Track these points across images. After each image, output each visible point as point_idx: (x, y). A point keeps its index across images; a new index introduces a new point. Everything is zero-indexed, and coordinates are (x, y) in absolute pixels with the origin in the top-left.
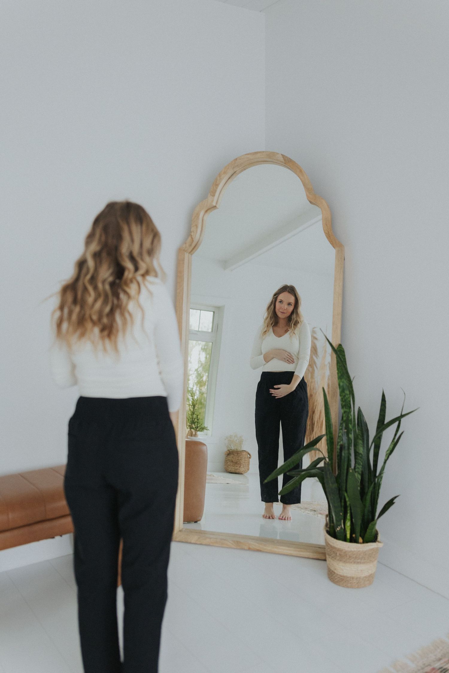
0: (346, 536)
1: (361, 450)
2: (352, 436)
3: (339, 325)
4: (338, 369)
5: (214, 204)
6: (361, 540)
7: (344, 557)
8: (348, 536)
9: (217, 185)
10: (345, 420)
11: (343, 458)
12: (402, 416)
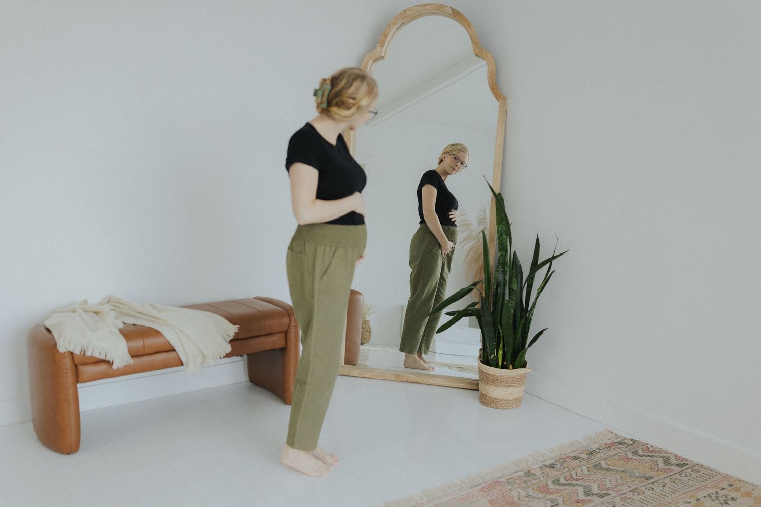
0: (498, 363)
1: (515, 287)
2: (507, 278)
3: (499, 175)
4: (497, 215)
5: (382, 54)
6: (511, 367)
7: (495, 381)
8: (500, 363)
9: (386, 36)
10: (502, 262)
11: (499, 294)
12: (554, 257)
